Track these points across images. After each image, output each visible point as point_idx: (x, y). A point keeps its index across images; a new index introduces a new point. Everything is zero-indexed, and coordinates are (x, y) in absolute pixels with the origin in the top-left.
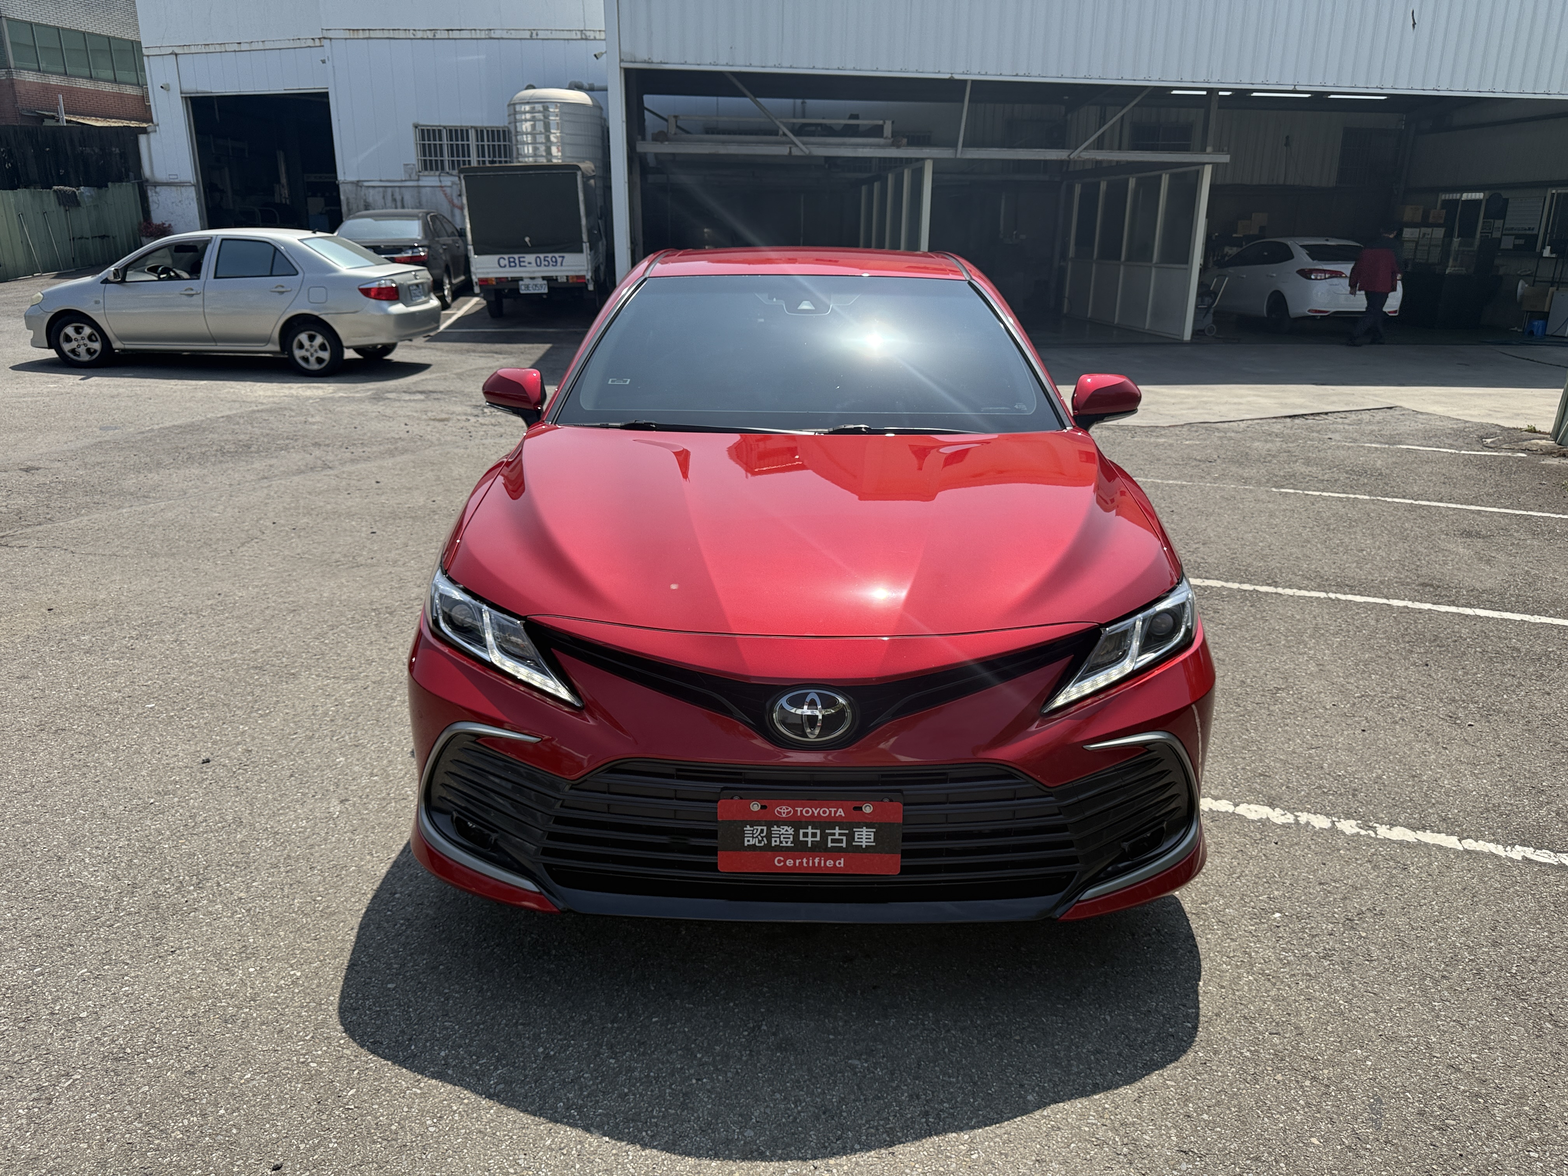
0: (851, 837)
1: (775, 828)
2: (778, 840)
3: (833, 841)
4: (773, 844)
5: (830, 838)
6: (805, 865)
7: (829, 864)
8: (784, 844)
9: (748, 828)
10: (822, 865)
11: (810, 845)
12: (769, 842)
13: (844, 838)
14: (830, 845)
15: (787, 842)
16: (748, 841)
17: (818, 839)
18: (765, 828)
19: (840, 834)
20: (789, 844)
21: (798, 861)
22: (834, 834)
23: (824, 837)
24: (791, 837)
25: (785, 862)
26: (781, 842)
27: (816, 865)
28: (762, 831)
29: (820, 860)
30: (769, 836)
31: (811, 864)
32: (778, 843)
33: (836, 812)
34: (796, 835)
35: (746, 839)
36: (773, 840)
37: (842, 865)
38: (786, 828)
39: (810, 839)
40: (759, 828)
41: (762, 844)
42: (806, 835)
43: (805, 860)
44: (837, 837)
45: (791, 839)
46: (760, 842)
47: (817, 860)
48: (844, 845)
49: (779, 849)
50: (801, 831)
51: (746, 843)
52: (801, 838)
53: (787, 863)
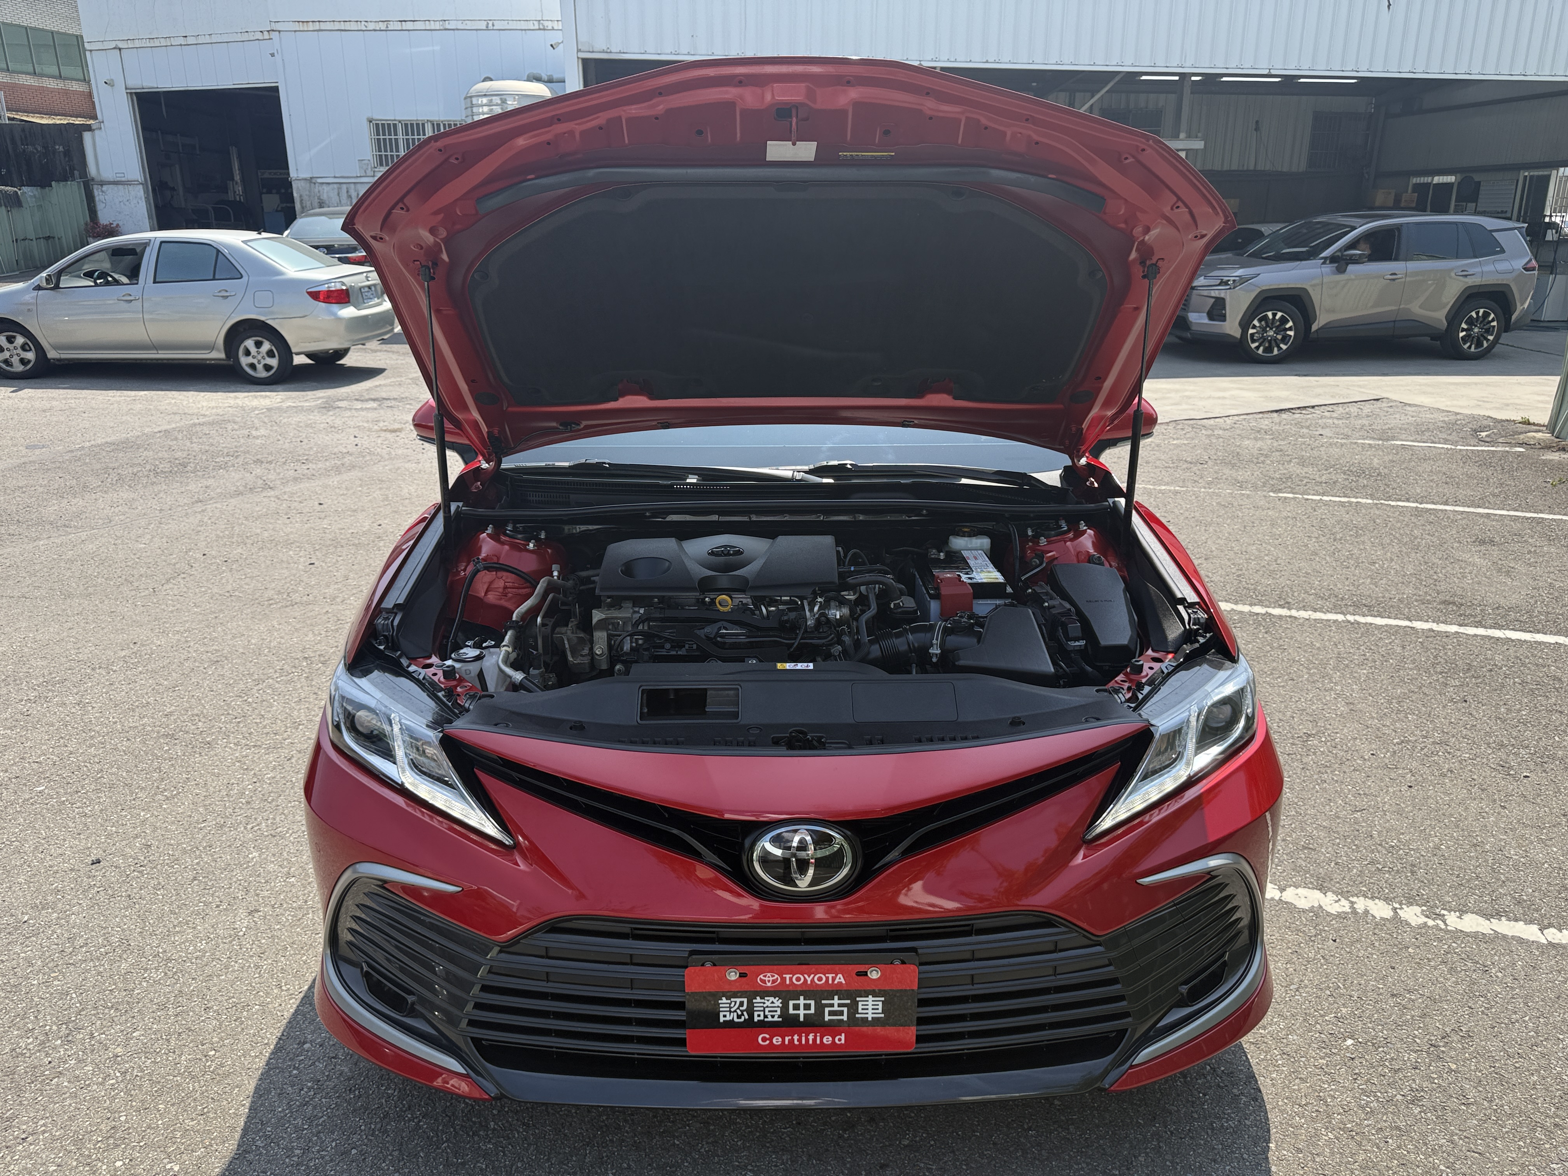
0: (853, 1008)
1: (758, 999)
2: (762, 1014)
3: (831, 1013)
4: (756, 1019)
5: (827, 1010)
6: (796, 1042)
7: (827, 1040)
8: (770, 1019)
9: (724, 1000)
10: (818, 1042)
11: (802, 1019)
12: (751, 1016)
13: (845, 1009)
14: (827, 1018)
15: (773, 1017)
16: (725, 1016)
17: (812, 1011)
18: (745, 1000)
19: (840, 1005)
20: (776, 1019)
21: (787, 1039)
22: (832, 1005)
23: (820, 1008)
24: (779, 1010)
25: (771, 1039)
26: (765, 1016)
27: (811, 1042)
28: (742, 1004)
29: (815, 1037)
30: (751, 1011)
31: (803, 1042)
32: (762, 1018)
33: (834, 979)
34: (785, 1007)
35: (721, 1014)
36: (756, 1014)
37: (843, 1041)
38: (772, 999)
39: (802, 1012)
40: (738, 1000)
41: (742, 1019)
42: (797, 1007)
43: (796, 1037)
44: (836, 1008)
45: (779, 1013)
46: (739, 1017)
47: (811, 1037)
48: (845, 1018)
49: (764, 1025)
50: (791, 1003)
51: (722, 1019)
52: (791, 1011)
53: (774, 1041)
